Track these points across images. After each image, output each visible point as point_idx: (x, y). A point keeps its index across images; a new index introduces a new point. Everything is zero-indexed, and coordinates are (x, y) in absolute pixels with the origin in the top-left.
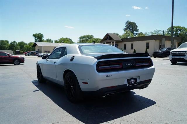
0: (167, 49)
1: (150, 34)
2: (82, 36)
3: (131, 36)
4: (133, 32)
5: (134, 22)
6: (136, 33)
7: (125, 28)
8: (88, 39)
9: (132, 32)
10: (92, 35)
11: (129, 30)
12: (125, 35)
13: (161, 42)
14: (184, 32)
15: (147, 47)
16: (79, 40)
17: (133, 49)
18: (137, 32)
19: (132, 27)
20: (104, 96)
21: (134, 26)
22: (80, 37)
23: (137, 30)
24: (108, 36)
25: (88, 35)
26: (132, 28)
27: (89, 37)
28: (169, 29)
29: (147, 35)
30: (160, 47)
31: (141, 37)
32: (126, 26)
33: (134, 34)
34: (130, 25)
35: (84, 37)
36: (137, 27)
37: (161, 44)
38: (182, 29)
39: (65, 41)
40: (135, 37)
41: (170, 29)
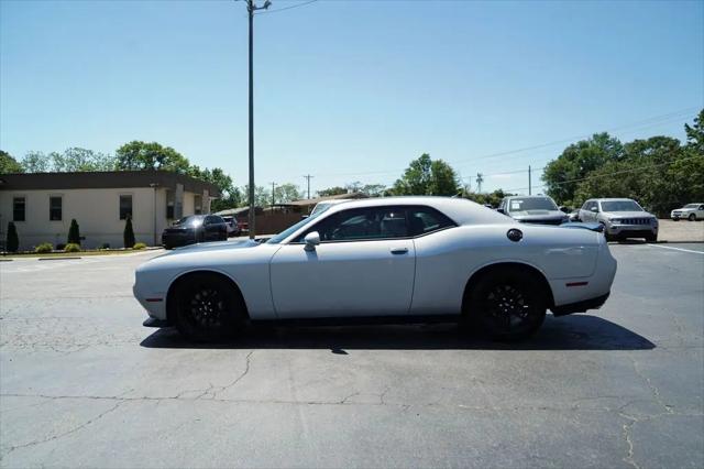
13: (170, 195)
14: (172, 164)
15: (126, 211)
17: (60, 218)
28: (122, 149)
30: (170, 213)
37: (171, 204)
38: (168, 154)
41: (128, 151)
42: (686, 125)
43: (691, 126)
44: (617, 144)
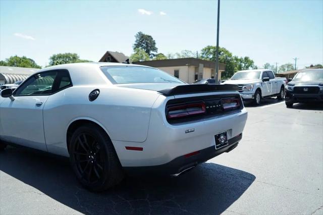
0: (208, 81)
1: (176, 57)
2: (56, 54)
3: (145, 57)
4: (148, 52)
5: (149, 35)
6: (153, 54)
7: (135, 45)
8: (67, 60)
9: (146, 52)
10: (75, 54)
11: (142, 49)
12: (135, 56)
14: (224, 55)
16: (49, 61)
18: (155, 53)
19: (147, 43)
20: (177, 175)
21: (150, 41)
22: (52, 56)
23: (155, 49)
24: (110, 57)
25: (68, 52)
26: (147, 45)
27: (69, 57)
28: (203, 50)
29: (171, 58)
31: (161, 60)
32: (137, 40)
33: (150, 55)
34: (143, 40)
35: (60, 57)
36: (154, 43)
37: (197, 73)
38: (223, 51)
39: (20, 63)
40: (151, 60)
41: (205, 50)
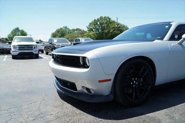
42: (87, 27)
43: (88, 26)
44: (69, 29)
